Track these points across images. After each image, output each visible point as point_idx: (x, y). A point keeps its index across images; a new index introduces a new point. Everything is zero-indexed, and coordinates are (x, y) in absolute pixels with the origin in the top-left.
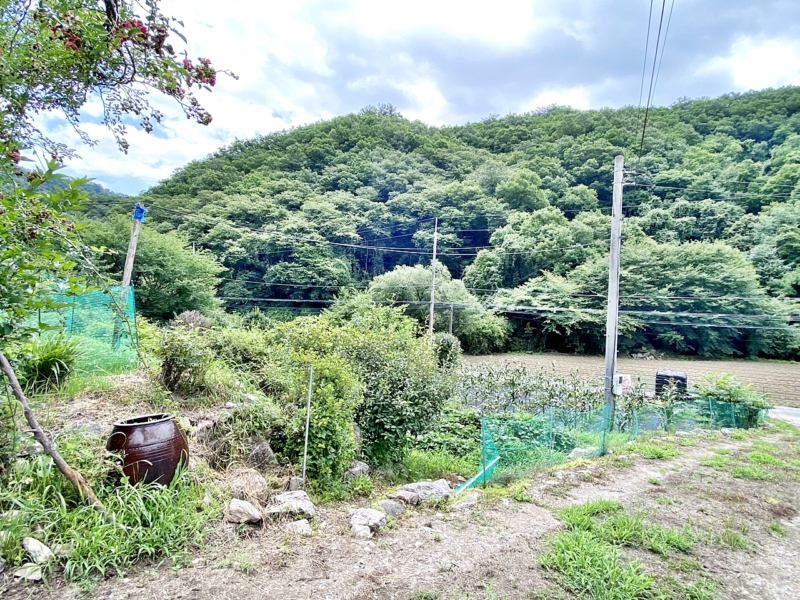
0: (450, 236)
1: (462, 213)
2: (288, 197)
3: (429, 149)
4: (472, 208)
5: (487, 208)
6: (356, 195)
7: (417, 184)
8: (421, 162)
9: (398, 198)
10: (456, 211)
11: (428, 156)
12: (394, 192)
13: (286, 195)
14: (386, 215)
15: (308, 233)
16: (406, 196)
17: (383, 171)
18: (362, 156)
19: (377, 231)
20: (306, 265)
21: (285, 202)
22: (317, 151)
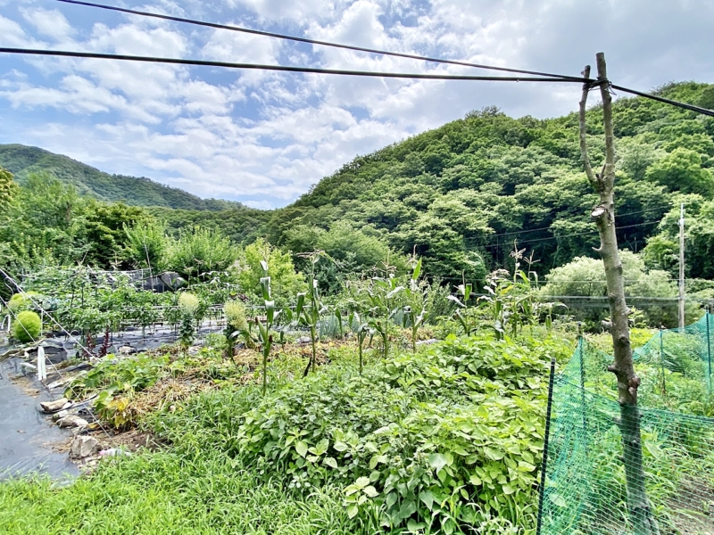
2: (416, 199)
3: (548, 141)
4: (619, 193)
5: (639, 193)
7: (545, 175)
8: (542, 153)
9: (528, 190)
11: (548, 147)
12: (521, 185)
13: (414, 197)
14: (517, 208)
15: (442, 229)
16: (535, 187)
17: (505, 167)
18: (479, 156)
19: (508, 224)
20: (442, 258)
21: (413, 204)
22: (434, 156)
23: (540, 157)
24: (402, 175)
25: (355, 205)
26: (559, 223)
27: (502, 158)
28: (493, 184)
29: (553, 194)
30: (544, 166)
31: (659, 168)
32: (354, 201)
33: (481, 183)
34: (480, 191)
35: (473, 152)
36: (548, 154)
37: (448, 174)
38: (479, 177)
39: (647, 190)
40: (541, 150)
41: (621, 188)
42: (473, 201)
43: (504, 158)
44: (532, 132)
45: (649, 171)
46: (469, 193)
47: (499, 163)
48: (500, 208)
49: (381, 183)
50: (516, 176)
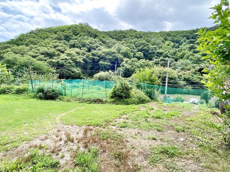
2: (60, 49)
3: (101, 38)
8: (99, 41)
10: (110, 57)
11: (101, 40)
12: (92, 50)
14: (91, 56)
16: (96, 51)
23: (98, 42)
24: (55, 39)
25: (36, 47)
26: (101, 62)
27: (88, 40)
28: (85, 48)
29: (100, 54)
30: (99, 45)
31: (123, 51)
32: (35, 46)
33: (82, 47)
34: (81, 49)
35: (80, 37)
36: (100, 42)
37: (72, 42)
38: (81, 45)
39: (120, 56)
40: (99, 40)
41: (115, 55)
42: (79, 52)
43: (89, 41)
44: (97, 34)
45: (121, 51)
46: (77, 50)
47: (87, 42)
48: (86, 56)
49: (47, 40)
50: (91, 47)
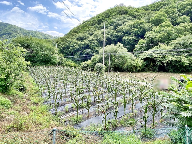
0: (133, 37)
1: (138, 29)
3: (131, 13)
4: (141, 28)
5: (146, 27)
6: (108, 29)
7: (125, 23)
8: (128, 17)
9: (119, 28)
10: (136, 29)
11: (130, 15)
13: (90, 32)
14: (115, 34)
15: (93, 41)
16: (121, 27)
17: (116, 21)
18: (111, 18)
19: (112, 38)
20: (92, 49)
21: (90, 34)
22: (100, 19)
26: (124, 38)
28: (112, 27)
29: (124, 29)
30: (126, 20)
33: (109, 27)
37: (102, 24)
39: (148, 26)
43: (116, 19)
44: (128, 10)
45: (151, 20)
48: (110, 34)
50: (118, 24)
